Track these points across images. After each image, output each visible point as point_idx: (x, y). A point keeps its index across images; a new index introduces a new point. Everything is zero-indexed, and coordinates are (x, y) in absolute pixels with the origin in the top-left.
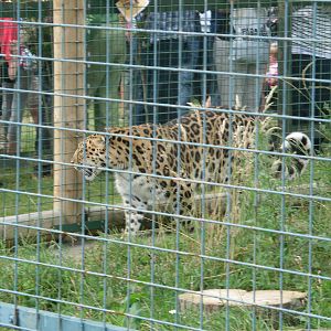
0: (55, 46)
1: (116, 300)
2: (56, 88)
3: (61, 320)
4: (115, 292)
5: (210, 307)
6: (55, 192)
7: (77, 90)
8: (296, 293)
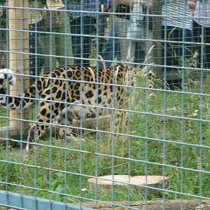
0: (10, 21)
1: (48, 183)
2: (10, 48)
3: (8, 195)
4: (48, 178)
5: (108, 187)
6: (11, 115)
7: (24, 49)
8: (162, 177)
